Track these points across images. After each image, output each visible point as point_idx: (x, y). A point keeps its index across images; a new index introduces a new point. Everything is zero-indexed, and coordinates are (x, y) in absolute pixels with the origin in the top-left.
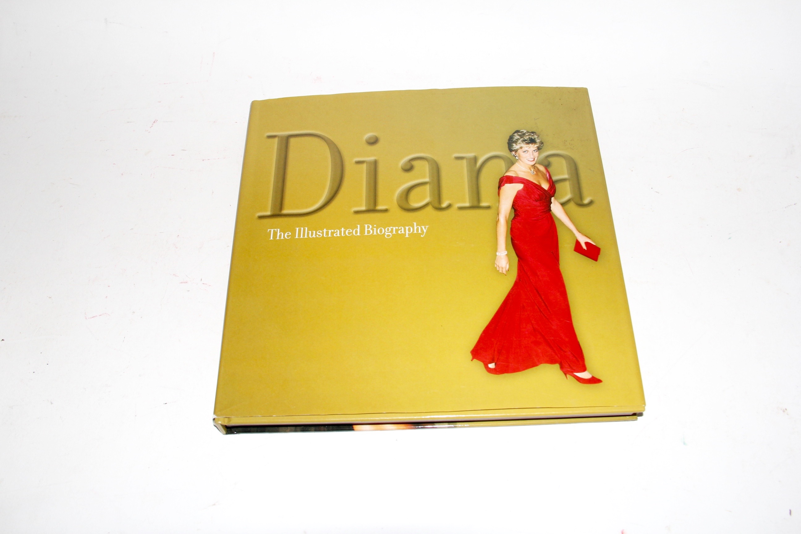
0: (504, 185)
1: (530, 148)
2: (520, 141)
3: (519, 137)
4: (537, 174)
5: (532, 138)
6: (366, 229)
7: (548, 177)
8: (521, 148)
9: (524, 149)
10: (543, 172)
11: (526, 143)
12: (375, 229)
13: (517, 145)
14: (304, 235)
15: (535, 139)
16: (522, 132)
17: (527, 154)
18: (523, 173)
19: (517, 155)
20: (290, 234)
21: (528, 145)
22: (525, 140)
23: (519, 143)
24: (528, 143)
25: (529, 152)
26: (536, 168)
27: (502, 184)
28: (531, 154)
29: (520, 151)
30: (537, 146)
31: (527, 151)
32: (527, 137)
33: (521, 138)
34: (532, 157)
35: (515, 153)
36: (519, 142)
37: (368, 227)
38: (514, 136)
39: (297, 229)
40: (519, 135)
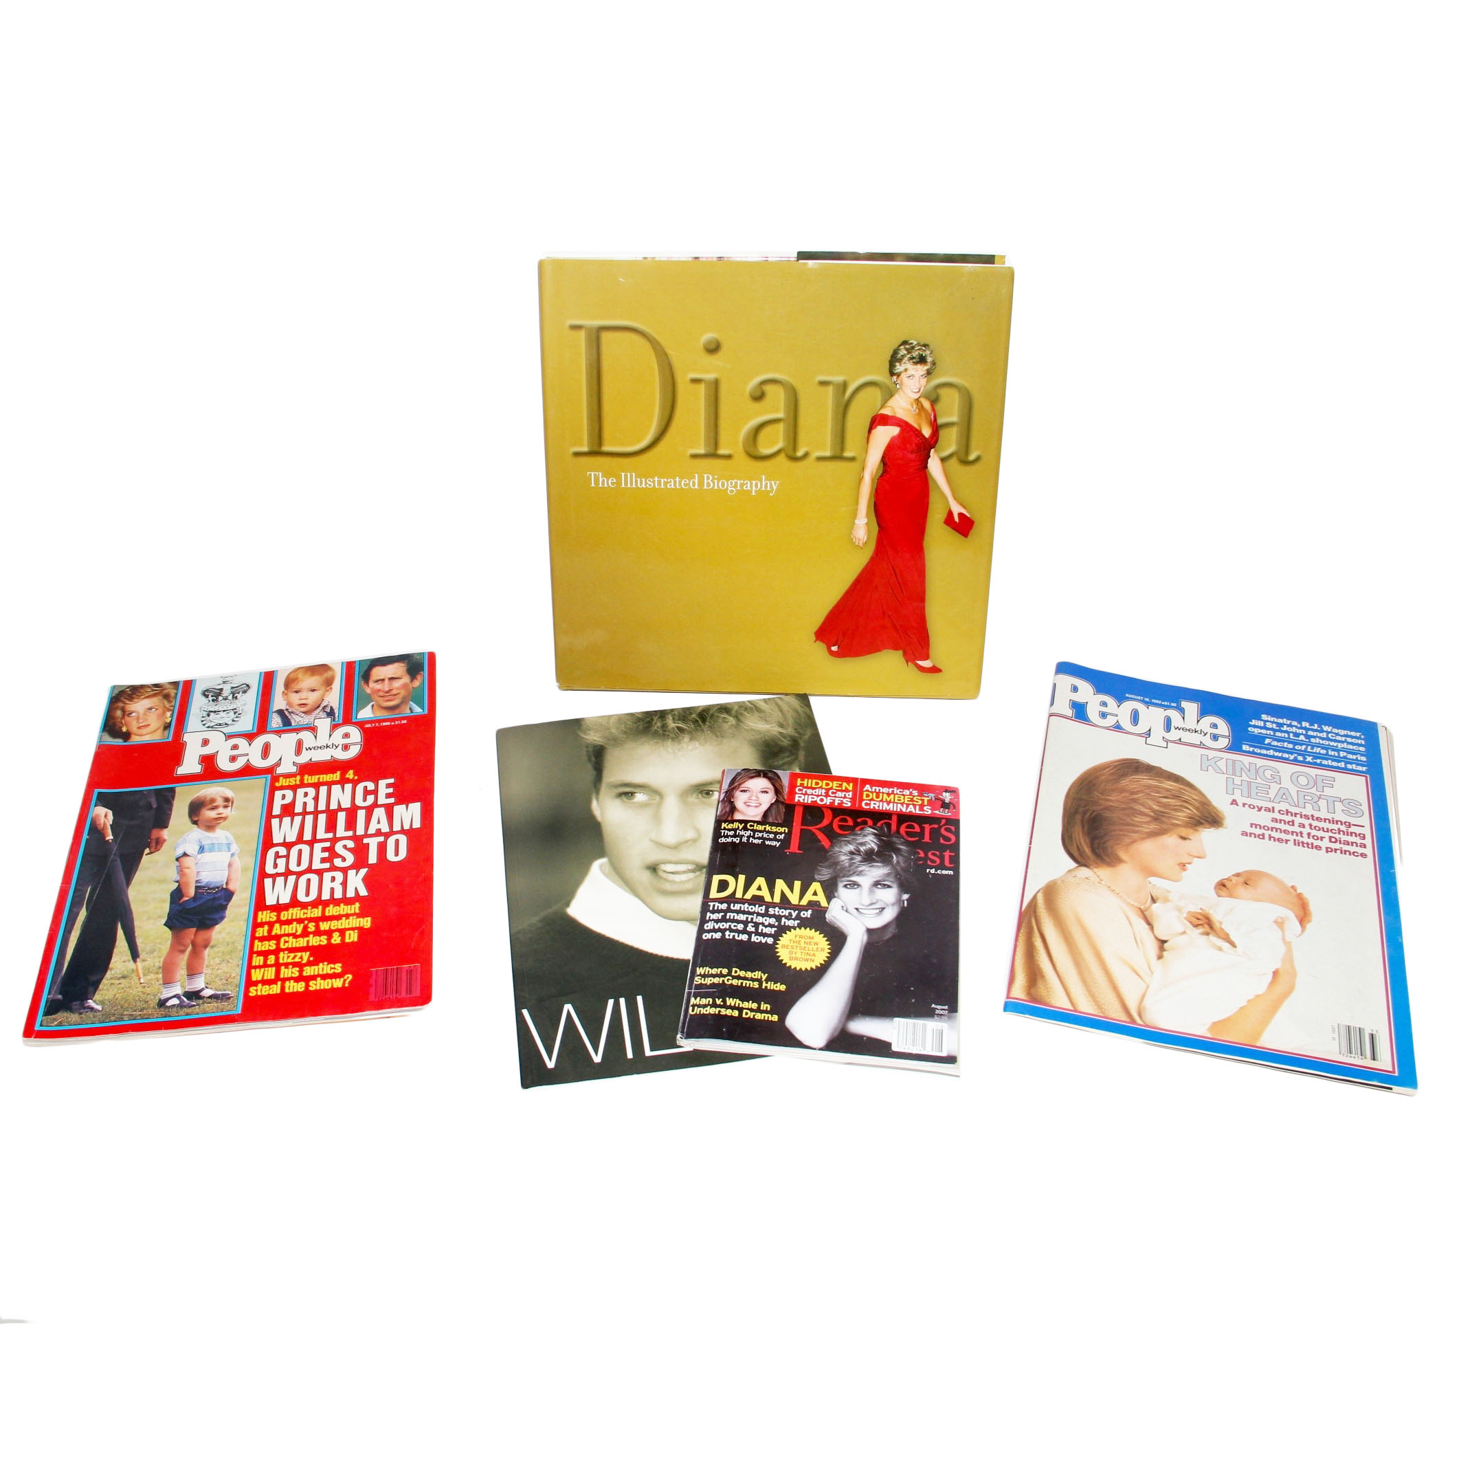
0: (875, 428)
1: (917, 371)
2: (906, 359)
3: (905, 352)
4: (919, 414)
5: (922, 355)
6: (706, 481)
7: (933, 419)
8: (906, 370)
9: (910, 372)
10: (927, 411)
11: (914, 362)
12: (716, 481)
13: (900, 365)
14: (631, 484)
15: (926, 356)
16: (911, 344)
17: (912, 381)
18: (901, 411)
19: (898, 382)
20: (615, 481)
21: (915, 367)
22: (914, 358)
23: (905, 363)
24: (916, 363)
25: (914, 379)
26: (919, 404)
27: (873, 427)
28: (917, 380)
29: (903, 376)
30: (927, 367)
31: (913, 375)
32: (917, 353)
33: (909, 353)
34: (918, 386)
35: (897, 378)
36: (904, 361)
37: (708, 478)
38: (899, 350)
39: (623, 474)
40: (907, 349)
